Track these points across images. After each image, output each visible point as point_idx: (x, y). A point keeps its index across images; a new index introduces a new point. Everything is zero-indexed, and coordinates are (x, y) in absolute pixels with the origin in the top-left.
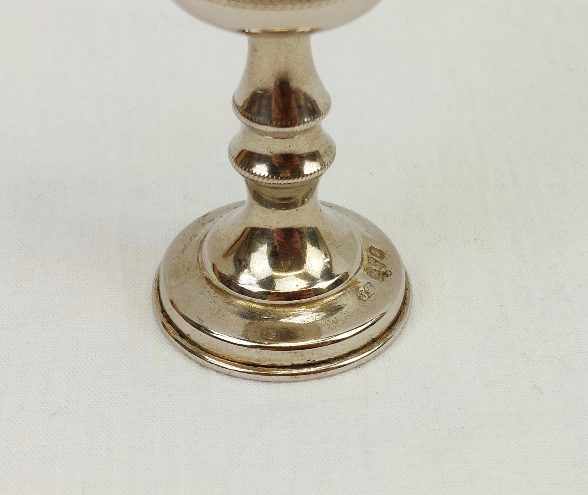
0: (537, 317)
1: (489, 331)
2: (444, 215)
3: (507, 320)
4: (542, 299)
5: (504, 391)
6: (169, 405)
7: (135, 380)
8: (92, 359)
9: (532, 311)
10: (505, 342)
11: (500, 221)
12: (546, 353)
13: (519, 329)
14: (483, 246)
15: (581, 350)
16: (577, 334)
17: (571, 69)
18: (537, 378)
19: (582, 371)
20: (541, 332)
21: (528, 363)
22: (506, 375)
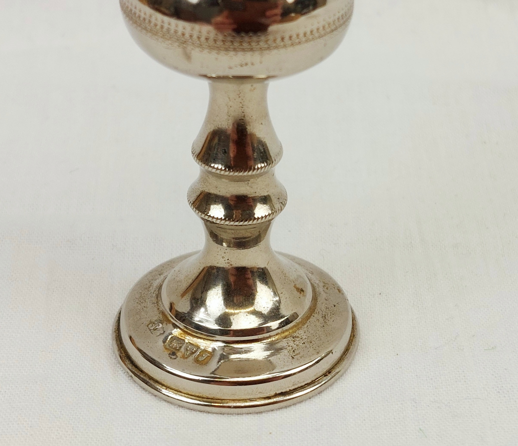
0: (429, 365)
1: (384, 378)
2: (354, 271)
3: (401, 368)
4: (436, 348)
5: (391, 434)
6: (71, 438)
7: (43, 413)
8: (6, 392)
9: (426, 360)
10: (397, 388)
11: (405, 276)
12: (434, 399)
13: (412, 376)
14: (387, 300)
15: (468, 397)
16: (465, 381)
17: (485, 143)
18: (424, 422)
19: (467, 416)
20: (432, 379)
21: (416, 408)
22: (394, 419)
